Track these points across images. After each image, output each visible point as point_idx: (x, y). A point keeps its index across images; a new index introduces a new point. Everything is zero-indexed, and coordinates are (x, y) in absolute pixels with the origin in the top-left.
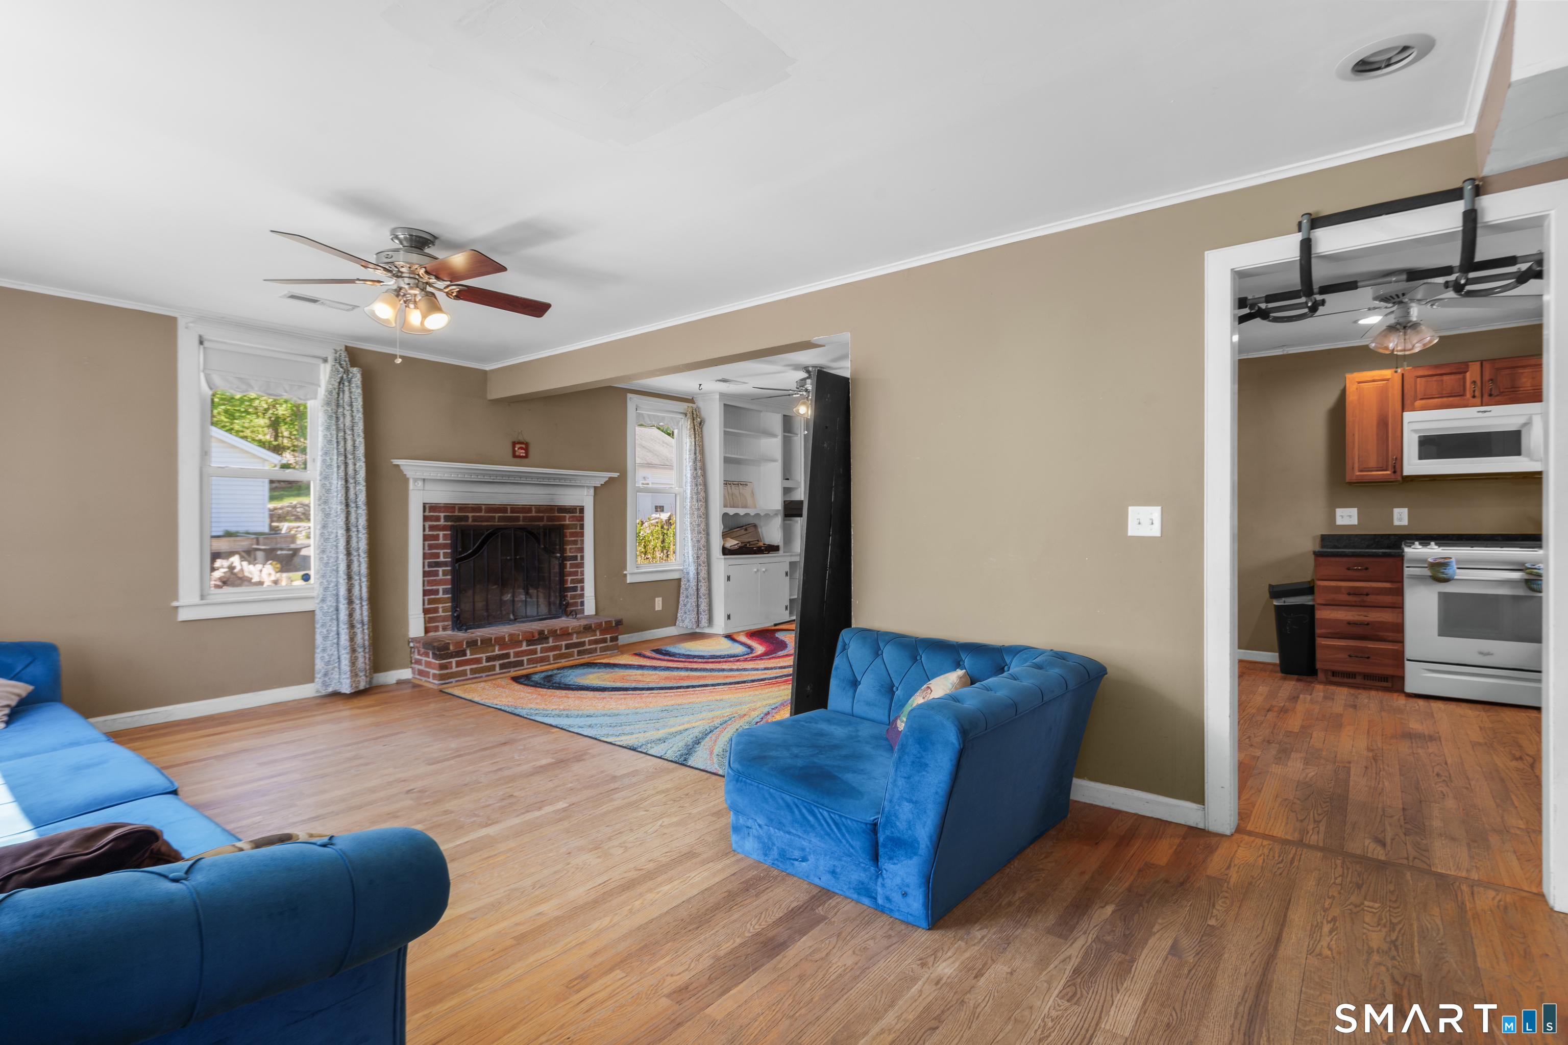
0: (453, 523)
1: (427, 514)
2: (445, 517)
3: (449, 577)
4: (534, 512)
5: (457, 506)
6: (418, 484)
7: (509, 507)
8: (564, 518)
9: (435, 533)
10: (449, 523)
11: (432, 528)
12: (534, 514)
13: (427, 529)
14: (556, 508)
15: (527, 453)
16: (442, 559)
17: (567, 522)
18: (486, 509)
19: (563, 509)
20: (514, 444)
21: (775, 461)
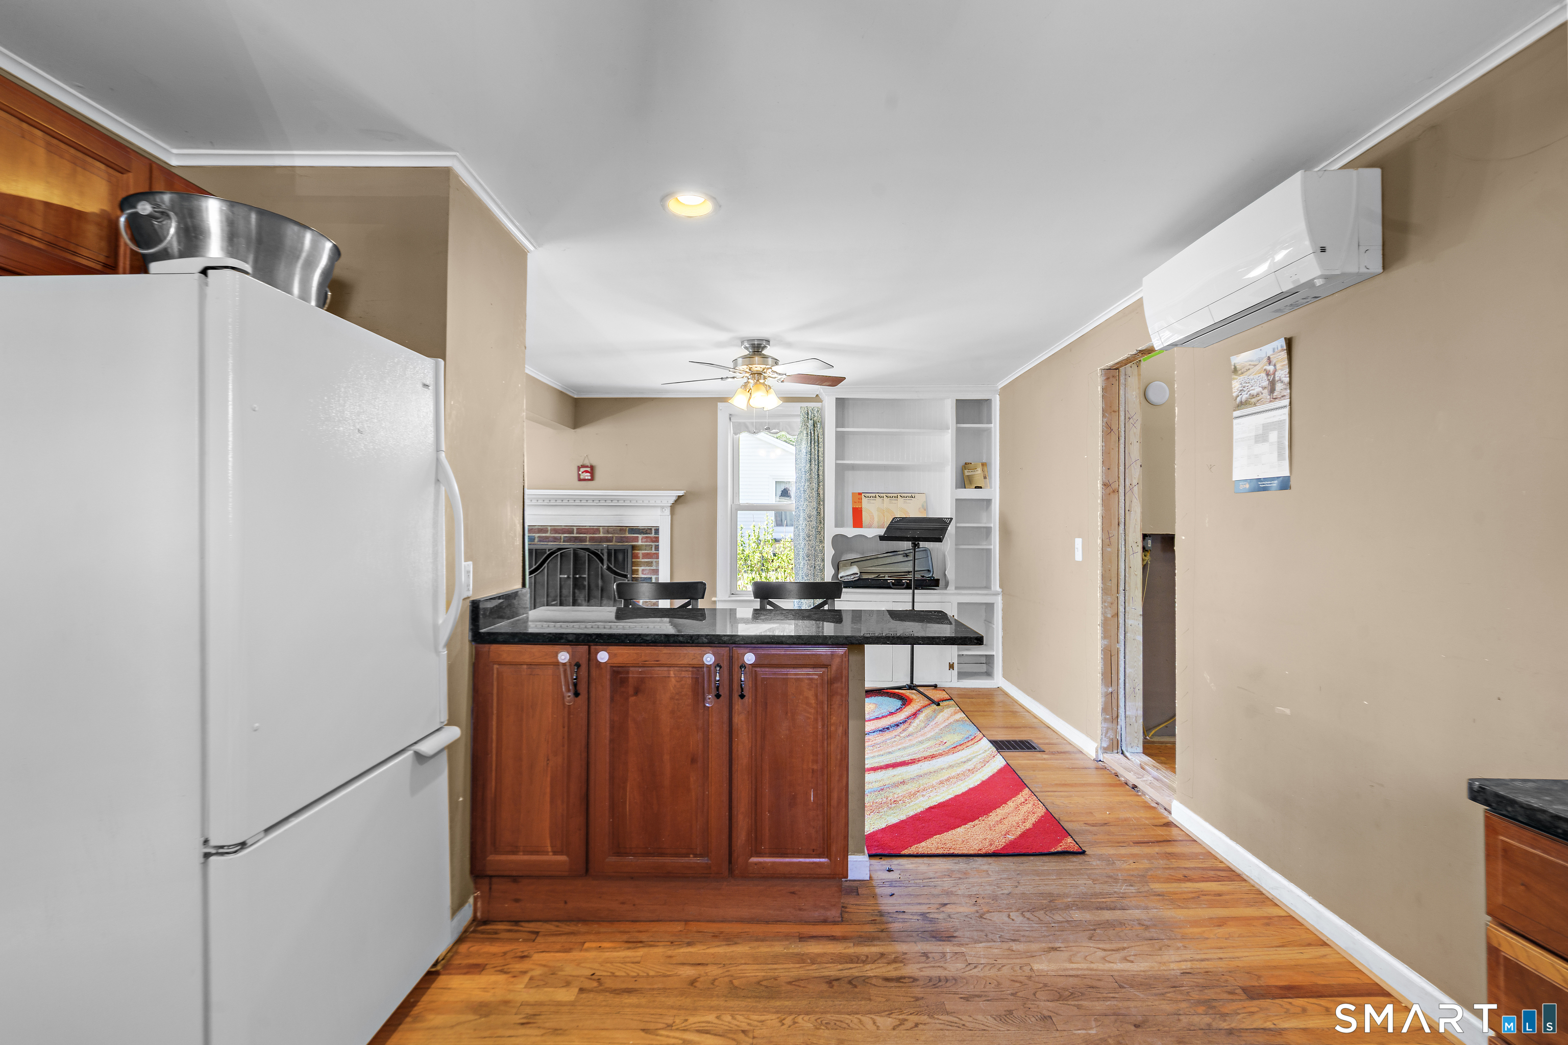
7: (575, 528)
8: (636, 539)
12: (601, 535)
14: (628, 528)
15: (592, 476)
17: (640, 543)
19: (636, 530)
20: (579, 468)
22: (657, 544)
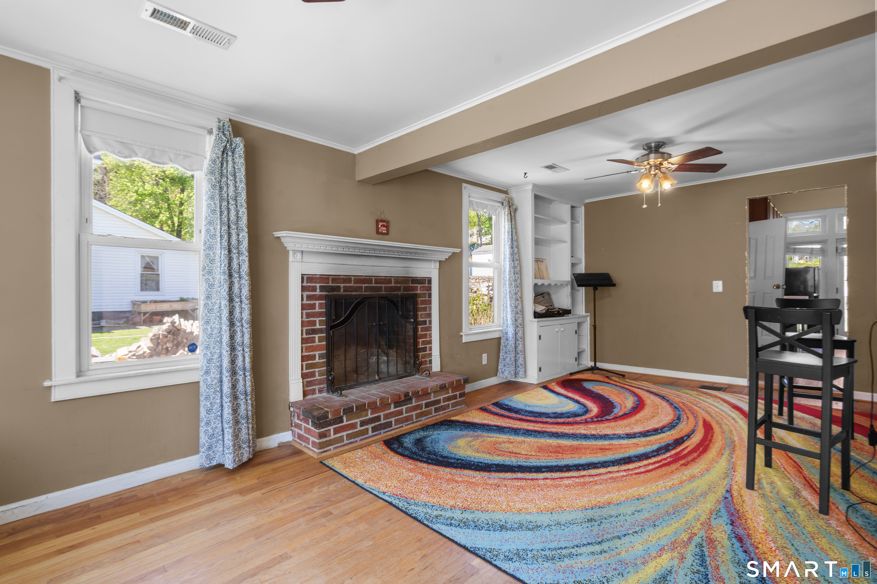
0: (327, 293)
1: (305, 284)
2: (320, 287)
3: (324, 343)
4: (393, 283)
5: (330, 277)
6: (297, 256)
7: (373, 278)
8: (416, 288)
9: (312, 302)
10: (324, 293)
11: (309, 298)
12: (393, 285)
13: (305, 299)
14: (410, 279)
15: (388, 230)
16: (318, 326)
17: (419, 292)
18: (354, 279)
19: (416, 280)
20: (378, 222)
21: (564, 242)
22: (429, 292)
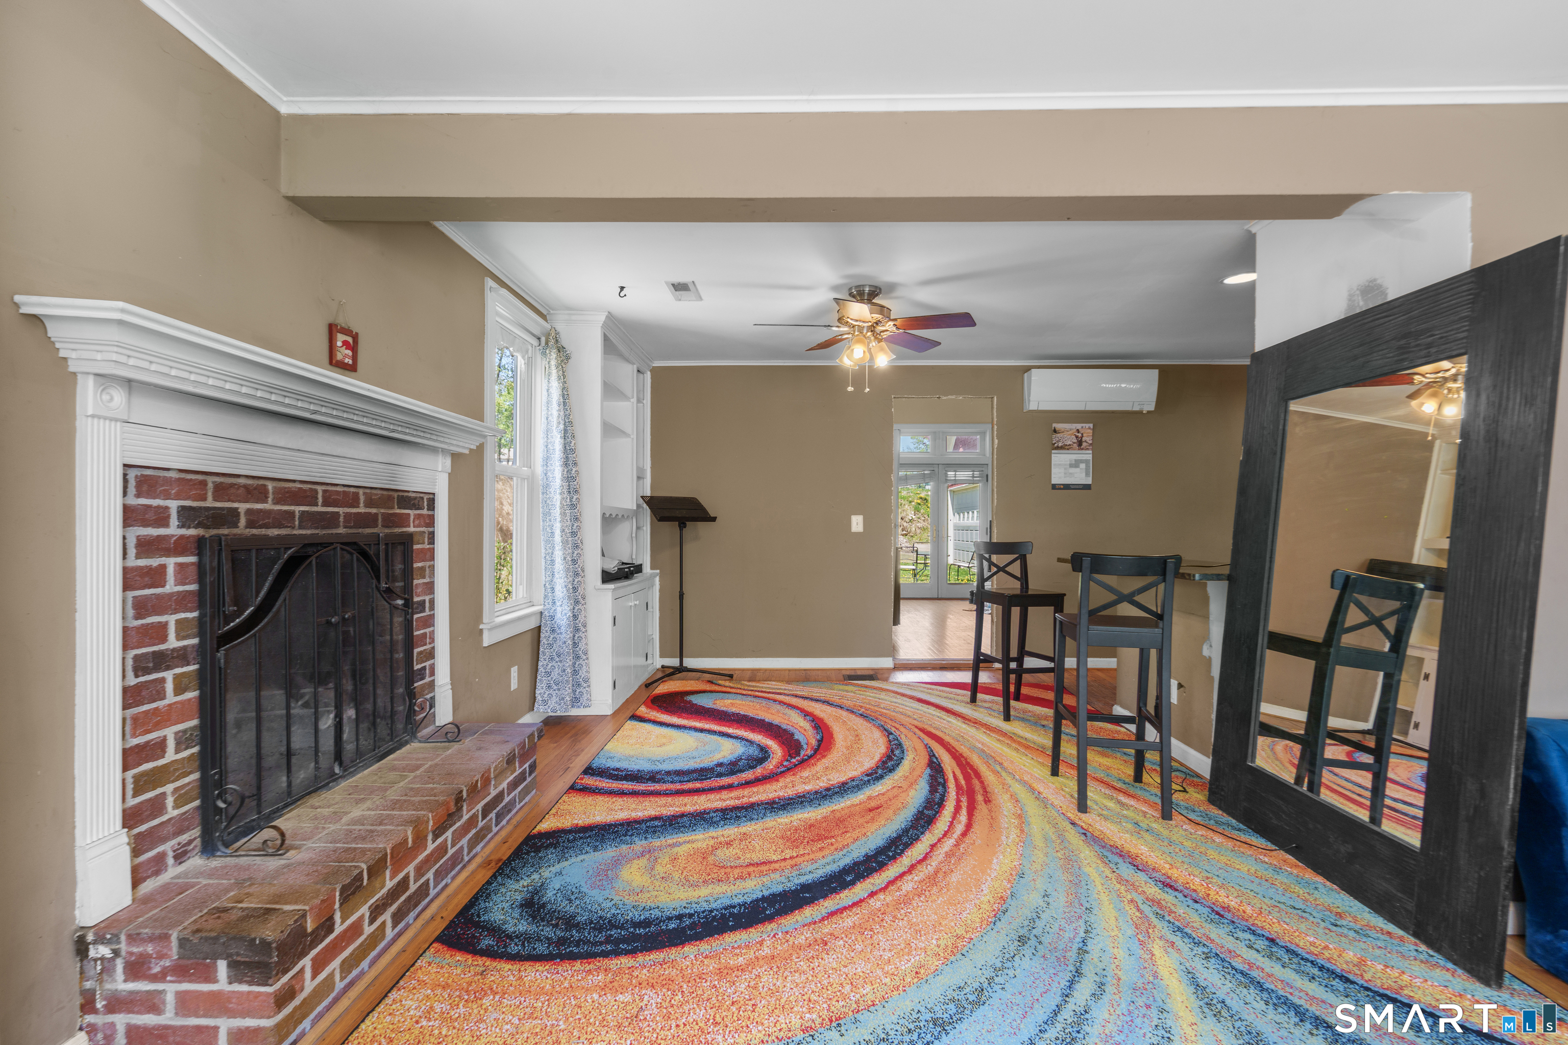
0: (200, 532)
1: (132, 501)
2: (182, 510)
3: (193, 694)
4: (362, 505)
5: (210, 480)
6: (112, 399)
7: (320, 489)
8: (403, 521)
9: (154, 562)
10: (192, 532)
11: (146, 547)
12: (362, 509)
13: (132, 552)
14: (396, 496)
15: (355, 358)
16: (173, 642)
17: (412, 529)
18: (277, 491)
19: (408, 500)
20: (332, 329)
22: (431, 529)
